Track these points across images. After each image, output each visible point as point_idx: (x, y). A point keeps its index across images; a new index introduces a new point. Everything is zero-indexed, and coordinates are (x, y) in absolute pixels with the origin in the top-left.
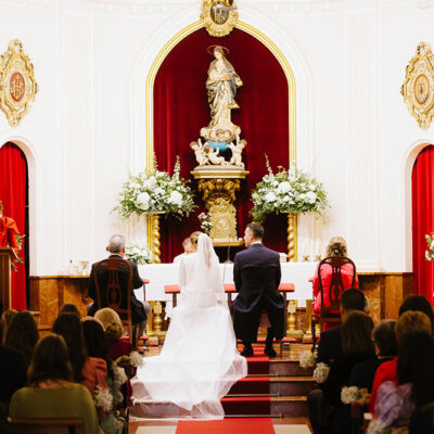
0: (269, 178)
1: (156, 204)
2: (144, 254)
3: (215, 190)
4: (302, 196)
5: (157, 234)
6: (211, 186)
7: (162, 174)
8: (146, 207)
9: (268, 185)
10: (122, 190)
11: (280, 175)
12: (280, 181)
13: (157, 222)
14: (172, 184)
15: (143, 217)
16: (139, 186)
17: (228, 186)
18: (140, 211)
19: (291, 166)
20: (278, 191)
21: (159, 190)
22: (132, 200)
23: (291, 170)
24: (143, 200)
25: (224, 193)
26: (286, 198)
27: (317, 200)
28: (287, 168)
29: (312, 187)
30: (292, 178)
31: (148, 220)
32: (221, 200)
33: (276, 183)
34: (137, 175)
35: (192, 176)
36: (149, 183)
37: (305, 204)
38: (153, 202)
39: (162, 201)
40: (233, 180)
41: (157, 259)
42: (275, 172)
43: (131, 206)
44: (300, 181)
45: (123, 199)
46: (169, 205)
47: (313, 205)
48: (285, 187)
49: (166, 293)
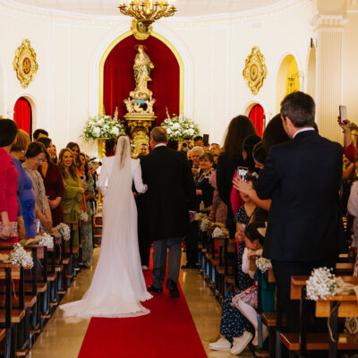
0: (168, 121)
1: (104, 134)
3: (137, 127)
4: (186, 131)
5: (104, 150)
6: (135, 125)
7: (107, 117)
8: (98, 136)
9: (167, 124)
10: (85, 126)
11: (174, 119)
12: (174, 122)
13: (104, 144)
14: (113, 122)
15: (96, 141)
16: (94, 123)
17: (145, 125)
18: (95, 138)
19: (180, 114)
20: (173, 128)
21: (106, 126)
22: (90, 131)
23: (180, 117)
24: (97, 131)
25: (142, 128)
26: (177, 132)
27: (194, 133)
28: (178, 115)
29: (192, 126)
30: (181, 121)
31: (99, 142)
32: (141, 133)
33: (171, 123)
34: (93, 117)
35: (124, 119)
36: (100, 122)
38: (102, 132)
39: (107, 132)
40: (148, 121)
42: (172, 117)
43: (90, 135)
44: (185, 123)
45: (85, 130)
46: (111, 135)
48: (176, 126)
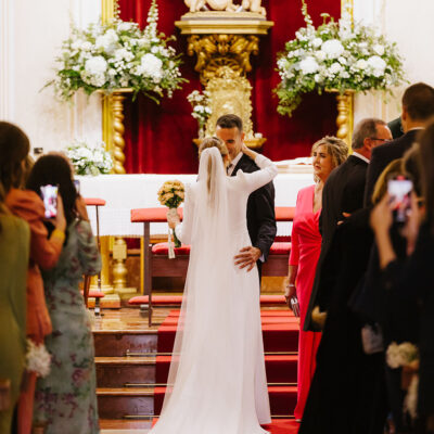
0: (307, 34)
1: (118, 76)
2: (97, 158)
3: (216, 54)
4: (362, 64)
5: (118, 125)
6: (210, 47)
7: (127, 26)
8: (100, 82)
9: (303, 45)
10: (60, 53)
11: (326, 29)
12: (325, 38)
13: (118, 106)
14: (143, 41)
15: (94, 98)
16: (88, 45)
17: (238, 47)
18: (90, 88)
19: (344, 13)
20: (321, 55)
21: (122, 53)
22: (76, 68)
23: (344, 21)
24: (96, 69)
25: (231, 58)
26: (335, 68)
27: (387, 71)
28: (337, 16)
29: (379, 49)
30: (345, 34)
31: (104, 102)
32: (227, 71)
33: (317, 42)
34: (85, 28)
35: (177, 31)
36: (106, 41)
37: (366, 78)
38: (113, 72)
39: (126, 71)
40: (246, 37)
41: (119, 167)
42: (317, 23)
43: (75, 80)
44: (359, 39)
45: (61, 67)
46: (140, 79)
47: (380, 80)
48: (333, 48)
49: (133, 221)
